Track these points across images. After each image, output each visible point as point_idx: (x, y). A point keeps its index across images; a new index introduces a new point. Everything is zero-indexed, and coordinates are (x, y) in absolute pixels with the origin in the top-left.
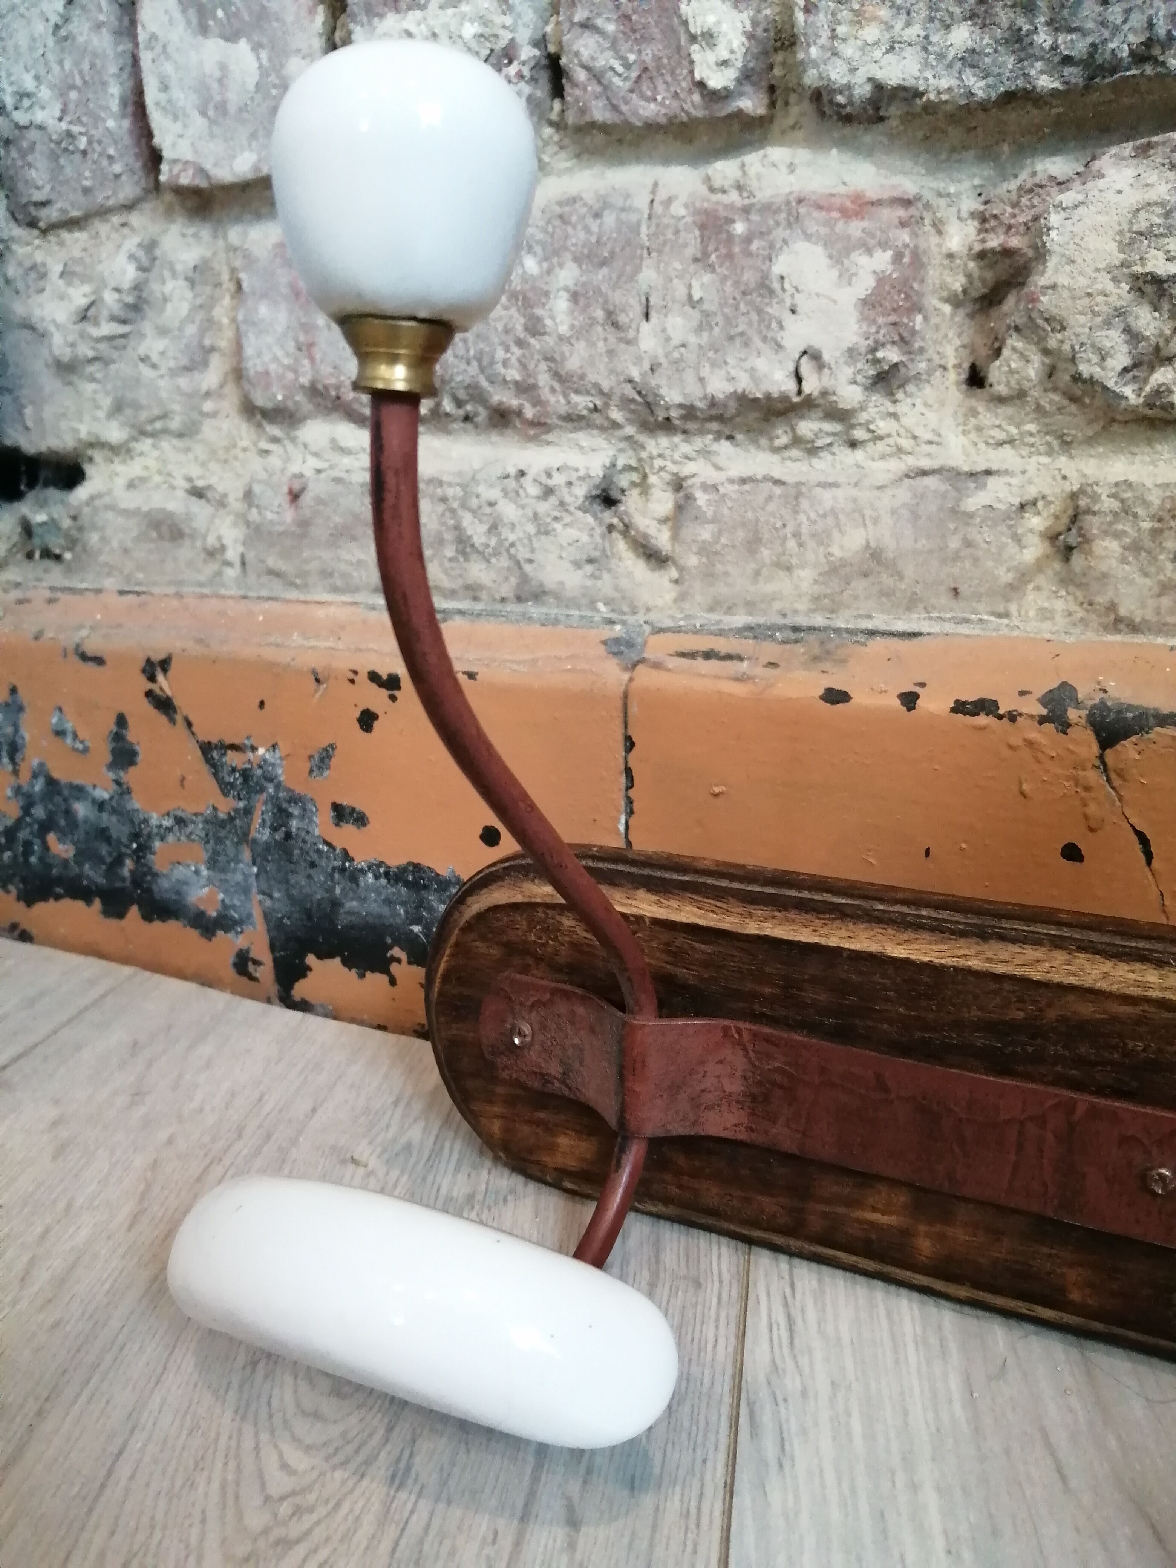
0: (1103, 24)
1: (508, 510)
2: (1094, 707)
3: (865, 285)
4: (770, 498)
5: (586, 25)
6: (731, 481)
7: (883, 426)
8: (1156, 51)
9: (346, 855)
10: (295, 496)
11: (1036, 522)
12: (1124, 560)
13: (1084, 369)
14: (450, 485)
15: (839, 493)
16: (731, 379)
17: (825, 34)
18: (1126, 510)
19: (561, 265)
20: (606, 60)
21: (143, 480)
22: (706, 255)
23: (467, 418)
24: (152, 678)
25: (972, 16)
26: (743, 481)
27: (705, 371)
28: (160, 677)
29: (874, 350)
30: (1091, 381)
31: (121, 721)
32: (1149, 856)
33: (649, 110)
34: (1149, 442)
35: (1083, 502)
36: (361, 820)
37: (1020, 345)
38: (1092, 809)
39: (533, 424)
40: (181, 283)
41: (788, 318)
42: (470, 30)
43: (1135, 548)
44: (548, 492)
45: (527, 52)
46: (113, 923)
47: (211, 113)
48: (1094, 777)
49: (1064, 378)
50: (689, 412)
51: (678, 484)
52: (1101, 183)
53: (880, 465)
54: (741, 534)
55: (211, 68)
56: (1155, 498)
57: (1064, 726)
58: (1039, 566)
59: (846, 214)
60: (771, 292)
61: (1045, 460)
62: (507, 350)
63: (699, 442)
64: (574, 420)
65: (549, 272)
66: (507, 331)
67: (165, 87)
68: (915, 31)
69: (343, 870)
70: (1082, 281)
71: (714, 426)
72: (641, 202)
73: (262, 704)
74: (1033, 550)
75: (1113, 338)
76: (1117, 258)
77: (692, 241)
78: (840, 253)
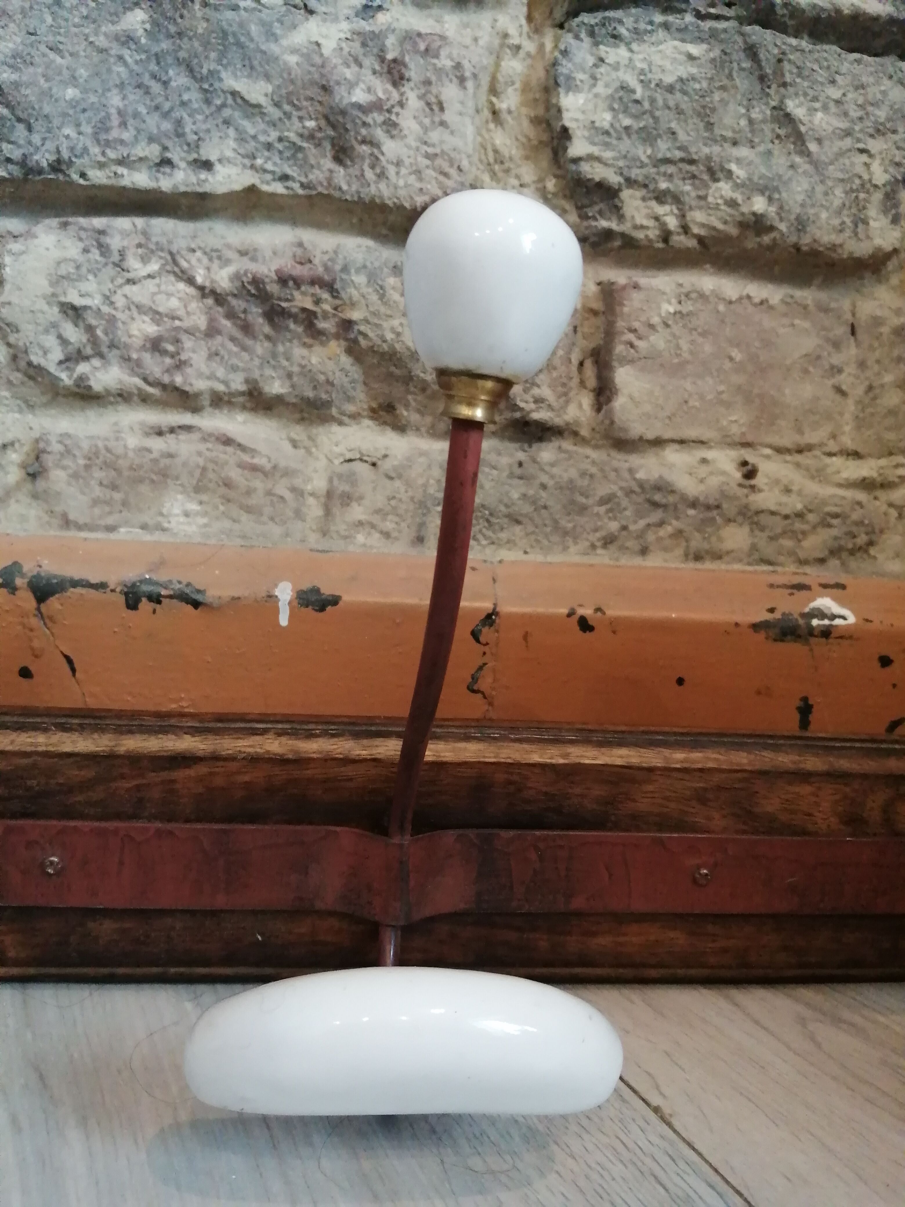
0: (30, 143)
2: (34, 577)
8: (64, 167)
11: (14, 457)
12: (69, 484)
13: (35, 359)
18: (68, 452)
30: (39, 369)
32: (73, 670)
34: (83, 409)
35: (42, 445)
38: (36, 644)
43: (75, 476)
48: (34, 622)
49: (23, 364)
52: (36, 241)
56: (85, 445)
57: (13, 590)
58: (18, 486)
61: (17, 415)
70: (27, 303)
74: (14, 475)
75: (51, 341)
76: (49, 290)
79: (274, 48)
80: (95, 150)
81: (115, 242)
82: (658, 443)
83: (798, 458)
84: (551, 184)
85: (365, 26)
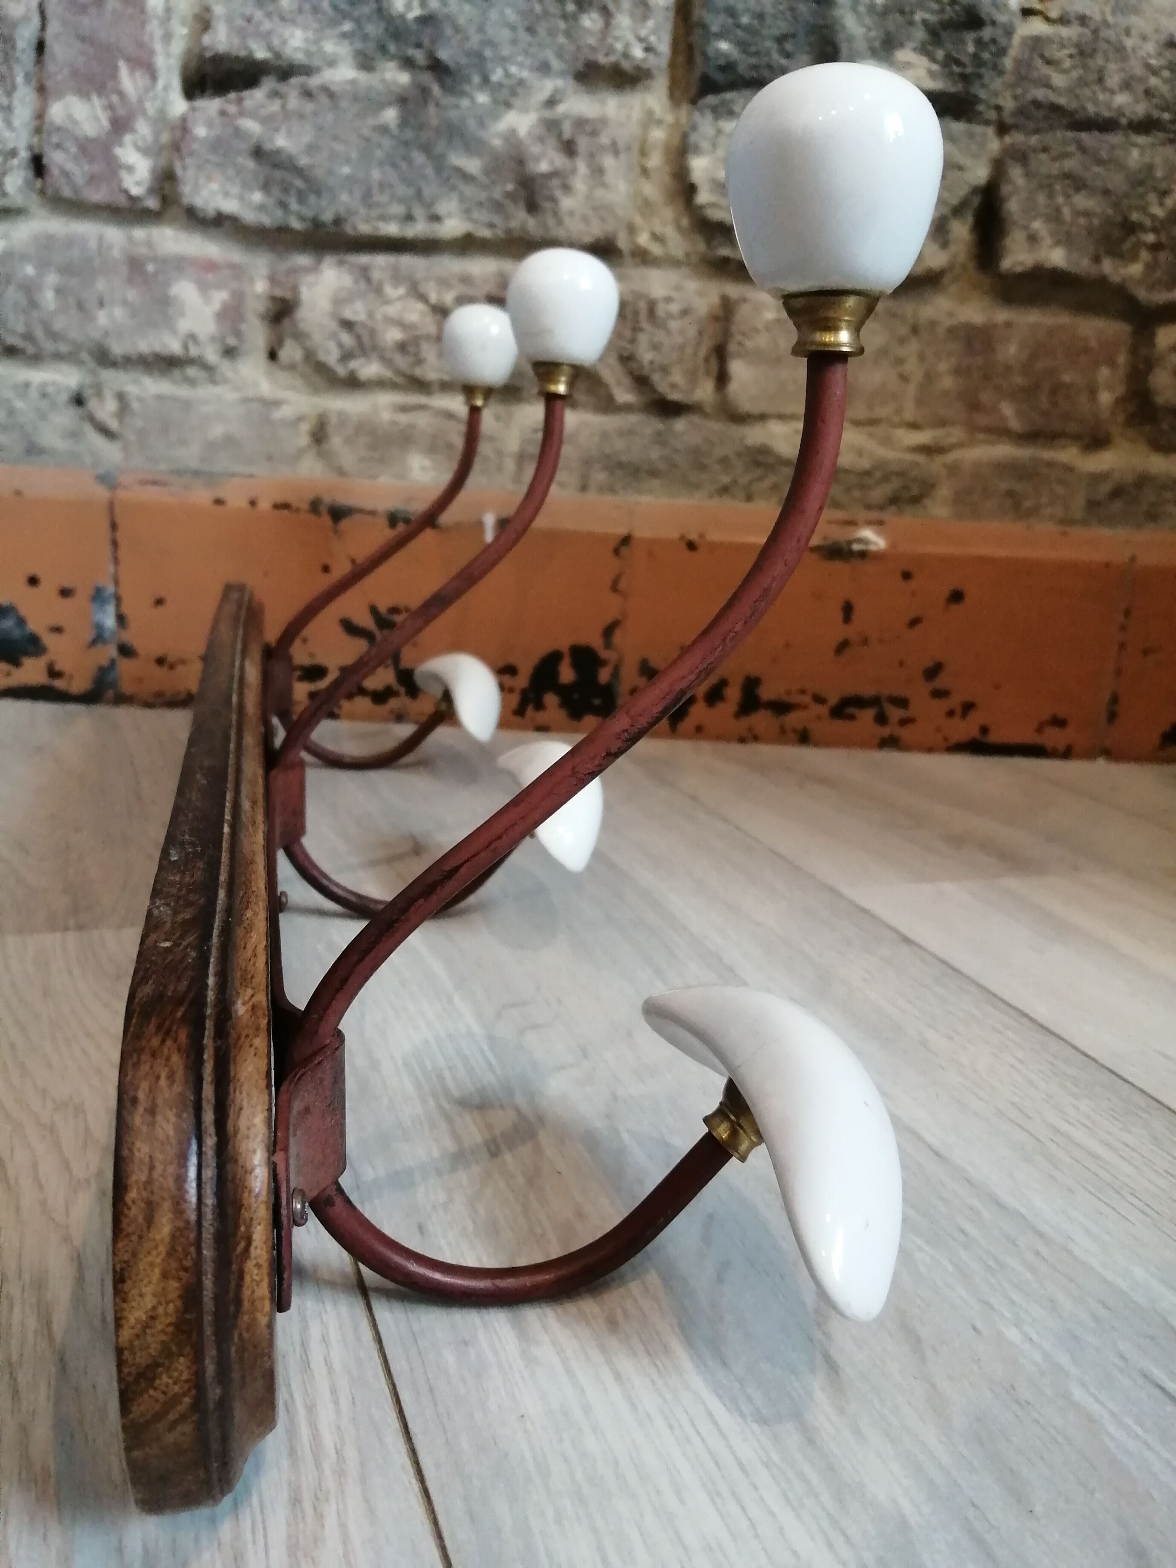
0: (319, 206)
1: (19, 404)
2: (331, 505)
3: (217, 306)
5: (58, 146)
6: (153, 397)
7: (230, 375)
11: (305, 427)
12: (343, 446)
13: (321, 358)
15: (211, 407)
16: (150, 345)
17: (192, 183)
18: (343, 424)
19: (48, 273)
20: (70, 166)
22: (133, 279)
25: (261, 189)
26: (158, 397)
27: (136, 339)
29: (223, 338)
30: (324, 365)
33: (97, 197)
35: (324, 418)
37: (291, 343)
39: (32, 357)
41: (179, 318)
43: (348, 441)
44: (44, 395)
45: (24, 154)
48: (331, 536)
49: (313, 360)
50: (127, 359)
51: (121, 397)
52: (323, 273)
54: (160, 425)
56: (355, 418)
57: (318, 513)
58: (307, 448)
59: (206, 269)
60: (170, 304)
61: (307, 397)
62: (16, 315)
63: (132, 375)
64: (58, 357)
65: (41, 275)
66: (15, 304)
68: (236, 189)
70: (319, 319)
71: (141, 367)
72: (93, 245)
74: (304, 440)
75: (332, 346)
76: (331, 310)
77: (124, 270)
78: (204, 288)
79: (484, 135)
80: (363, 211)
81: (376, 275)
82: (762, 417)
83: (870, 429)
84: (685, 222)
85: (548, 114)
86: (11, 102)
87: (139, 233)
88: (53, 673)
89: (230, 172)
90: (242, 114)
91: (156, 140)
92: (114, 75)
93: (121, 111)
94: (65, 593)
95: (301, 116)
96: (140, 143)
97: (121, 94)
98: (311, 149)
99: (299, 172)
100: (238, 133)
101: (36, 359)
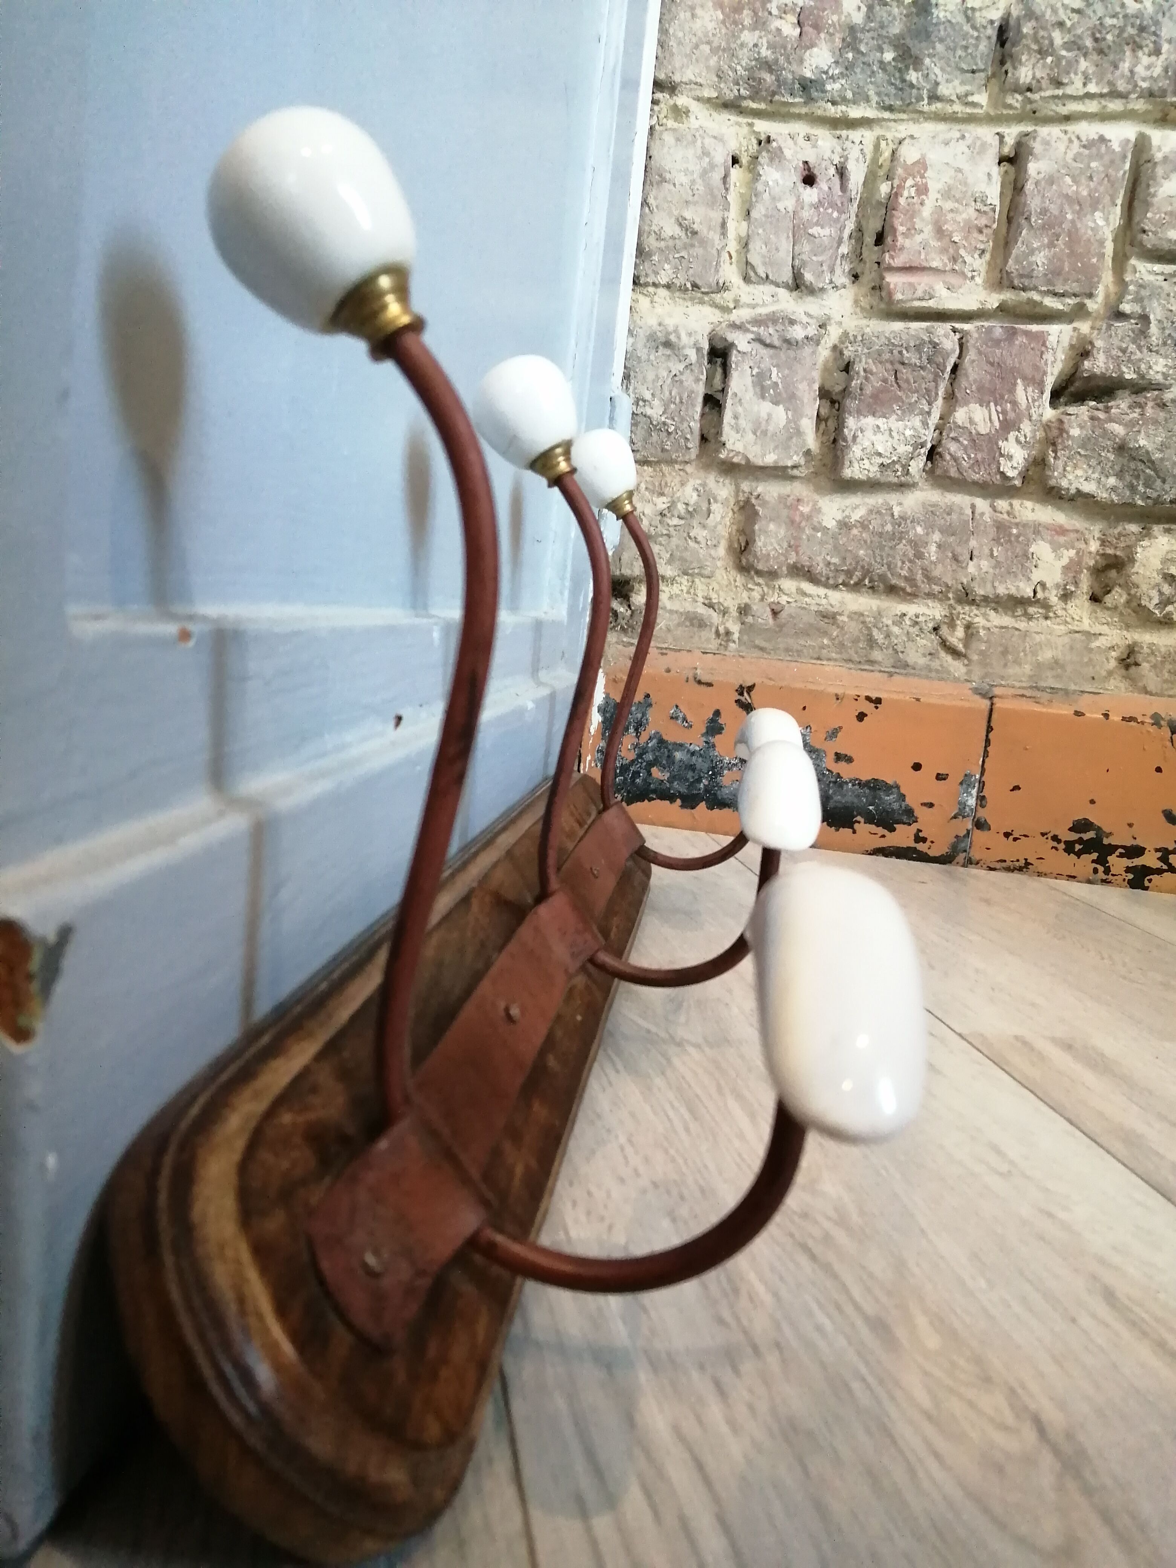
0: (1163, 490)
1: (896, 630)
2: (1169, 720)
3: (1065, 561)
4: (1012, 636)
5: (954, 439)
6: (996, 627)
7: (1062, 612)
9: (838, 775)
10: (775, 613)
11: (1115, 654)
12: (1150, 671)
13: (1142, 602)
14: (868, 616)
15: (1043, 637)
16: (1007, 589)
17: (1061, 470)
19: (933, 532)
20: (960, 454)
21: (677, 596)
22: (999, 539)
23: (872, 588)
24: (741, 694)
25: (1116, 475)
26: (1002, 627)
27: (996, 584)
28: (745, 694)
29: (1066, 585)
30: (1143, 607)
31: (717, 713)
33: (976, 477)
34: (1158, 630)
35: (1135, 648)
36: (849, 760)
37: (1119, 591)
38: (1168, 755)
39: (909, 594)
40: (719, 505)
41: (1034, 569)
42: (908, 433)
43: (1155, 667)
44: (915, 624)
45: (927, 445)
46: (687, 812)
47: (758, 434)
48: (1168, 745)
49: (1134, 604)
50: (986, 599)
51: (968, 627)
53: (1056, 627)
54: (1000, 649)
55: (764, 415)
56: (1163, 650)
57: (1160, 727)
58: (1115, 670)
59: (1058, 533)
60: (1028, 558)
61: (1120, 631)
62: (903, 563)
63: (983, 610)
64: (930, 595)
65: (927, 534)
66: (904, 555)
67: (736, 417)
68: (1096, 475)
69: (835, 782)
70: (1148, 573)
71: (993, 605)
72: (968, 511)
73: (804, 708)
74: (1112, 665)
75: (1154, 593)
76: (1160, 567)
77: (992, 532)
78: (1056, 548)
86: (930, 410)
87: (1002, 504)
88: (919, 839)
89: (1093, 462)
90: (1111, 420)
91: (1034, 437)
92: (1012, 390)
93: (1011, 415)
94: (940, 777)
95: (1156, 422)
96: (1022, 439)
97: (1014, 403)
98: (1163, 447)
99: (1152, 464)
100: (1105, 433)
101: (912, 596)
